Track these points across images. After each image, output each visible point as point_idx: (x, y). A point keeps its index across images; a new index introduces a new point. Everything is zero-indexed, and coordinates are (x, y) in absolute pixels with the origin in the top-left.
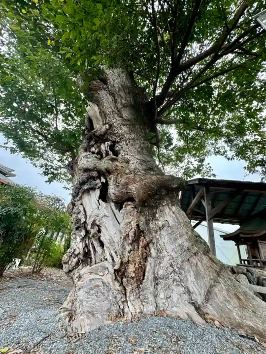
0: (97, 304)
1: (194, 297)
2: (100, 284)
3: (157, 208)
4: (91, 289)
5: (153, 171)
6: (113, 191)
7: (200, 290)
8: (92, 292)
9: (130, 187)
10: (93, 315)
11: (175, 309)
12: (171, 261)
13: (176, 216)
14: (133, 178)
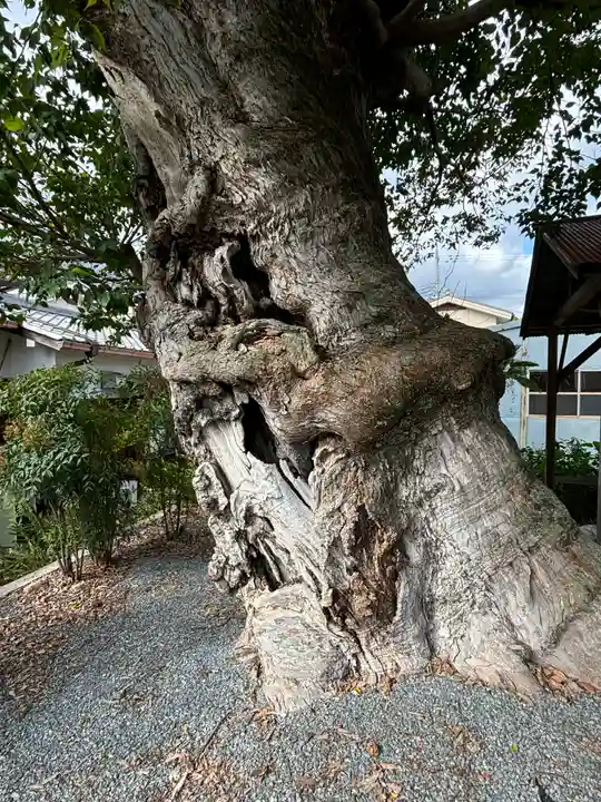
0: (301, 664)
1: (522, 635)
2: (299, 627)
3: (415, 444)
4: (283, 637)
5: (392, 322)
6: (279, 425)
7: (538, 625)
8: (285, 642)
9: (321, 415)
10: (297, 683)
11: (473, 662)
12: (466, 567)
13: (475, 457)
14: (322, 390)
